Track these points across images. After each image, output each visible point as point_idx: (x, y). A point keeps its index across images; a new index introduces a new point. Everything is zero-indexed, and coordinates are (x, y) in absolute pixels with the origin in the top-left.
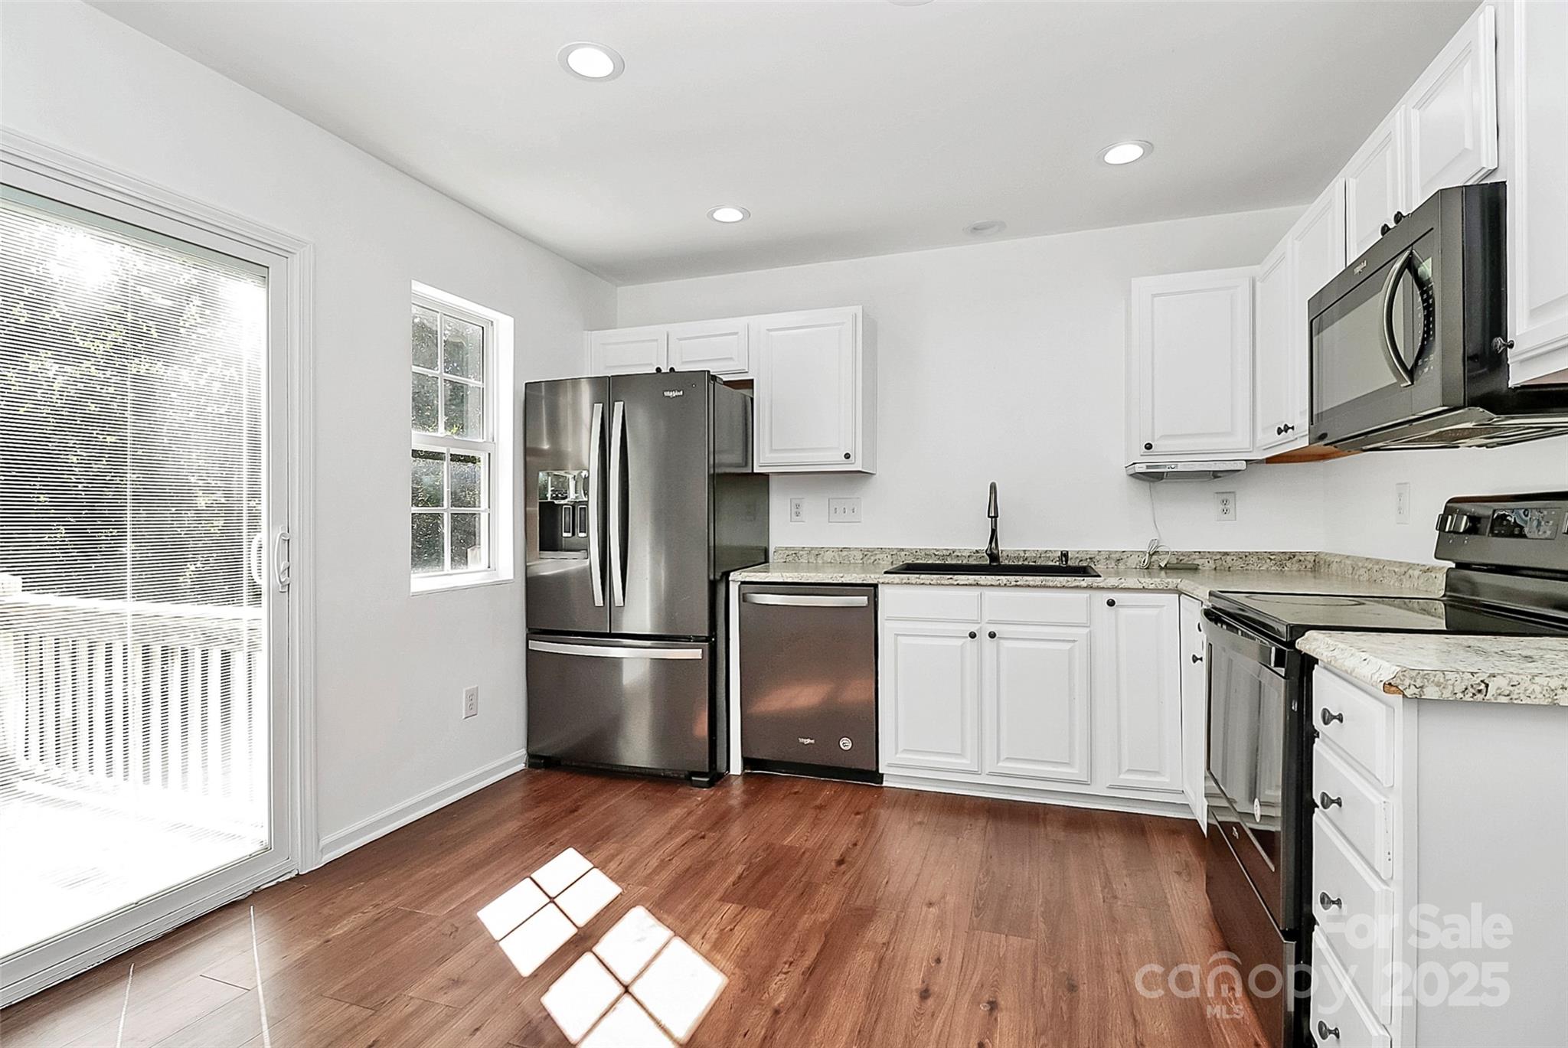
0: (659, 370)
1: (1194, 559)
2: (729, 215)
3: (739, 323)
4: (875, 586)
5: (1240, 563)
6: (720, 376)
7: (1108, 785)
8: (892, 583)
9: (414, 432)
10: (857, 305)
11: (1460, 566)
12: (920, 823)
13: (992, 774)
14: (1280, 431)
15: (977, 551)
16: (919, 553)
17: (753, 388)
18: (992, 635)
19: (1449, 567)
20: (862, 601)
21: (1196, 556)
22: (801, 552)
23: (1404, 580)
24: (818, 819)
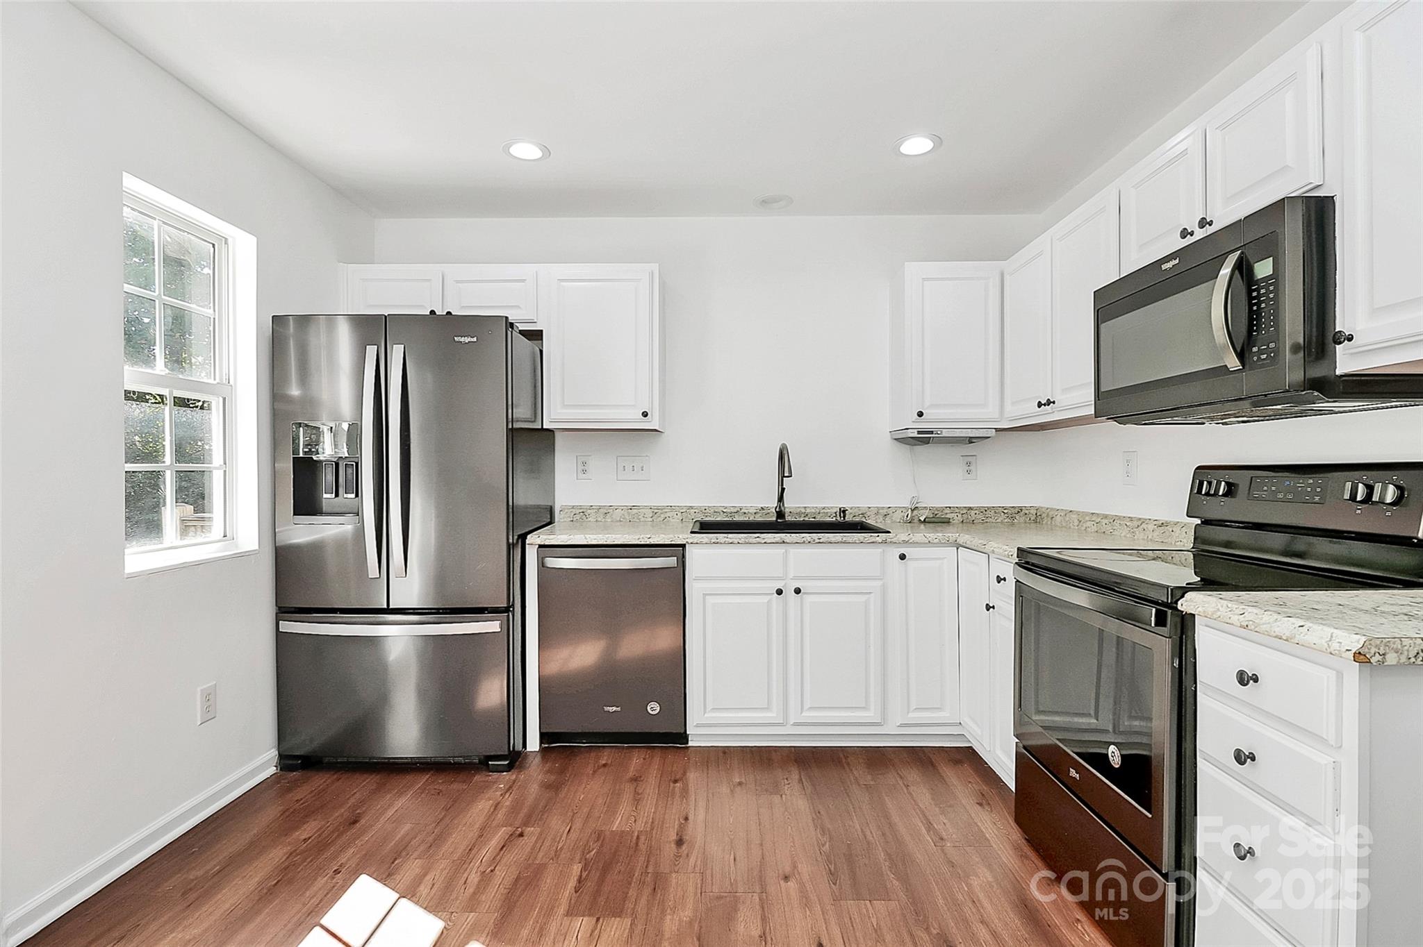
0: (432, 312)
1: (946, 514)
2: (526, 151)
3: (527, 270)
4: (683, 546)
5: (981, 516)
6: (516, 324)
7: (898, 724)
8: (701, 543)
9: (126, 367)
10: (655, 263)
11: (1206, 522)
12: (740, 784)
13: (796, 724)
14: (1040, 405)
15: (762, 508)
16: (707, 511)
17: (542, 340)
18: (798, 591)
19: (1197, 523)
20: (672, 561)
21: (948, 511)
22: (589, 511)
23: (1137, 532)
24: (638, 794)
